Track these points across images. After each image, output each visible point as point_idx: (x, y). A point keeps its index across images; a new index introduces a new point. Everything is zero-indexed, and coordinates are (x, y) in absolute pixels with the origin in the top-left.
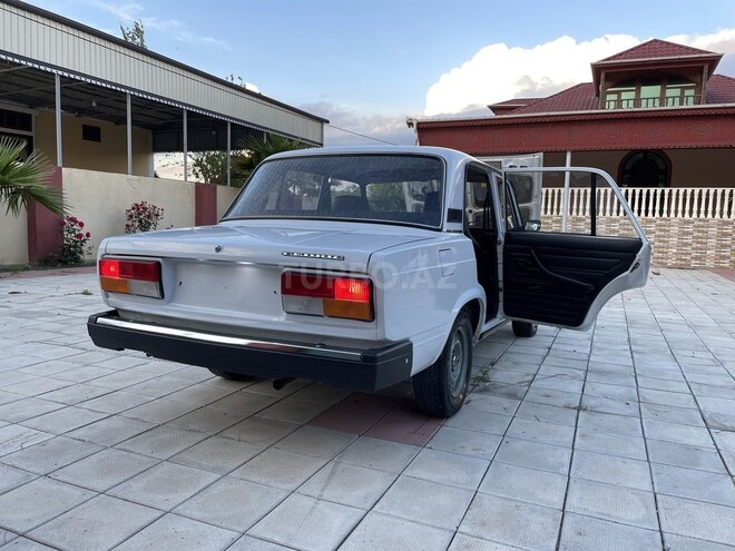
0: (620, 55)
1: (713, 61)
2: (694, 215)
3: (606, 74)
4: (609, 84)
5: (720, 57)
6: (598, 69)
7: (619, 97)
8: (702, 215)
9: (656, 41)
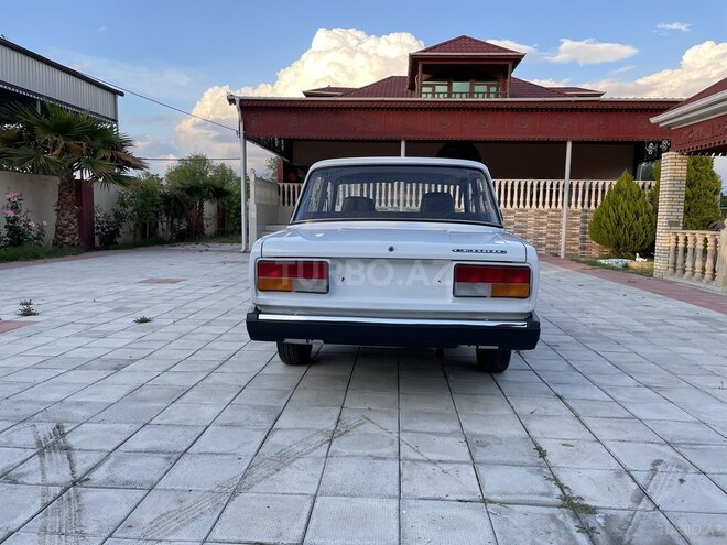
0: (435, 47)
1: (516, 60)
2: (515, 205)
3: (424, 65)
4: (425, 76)
5: (523, 56)
6: (415, 61)
7: (434, 89)
8: (521, 206)
9: (465, 37)
